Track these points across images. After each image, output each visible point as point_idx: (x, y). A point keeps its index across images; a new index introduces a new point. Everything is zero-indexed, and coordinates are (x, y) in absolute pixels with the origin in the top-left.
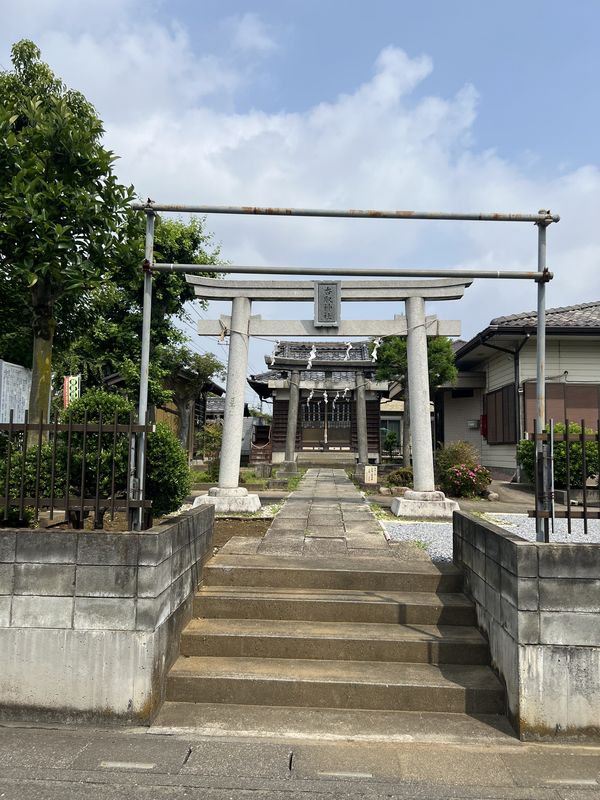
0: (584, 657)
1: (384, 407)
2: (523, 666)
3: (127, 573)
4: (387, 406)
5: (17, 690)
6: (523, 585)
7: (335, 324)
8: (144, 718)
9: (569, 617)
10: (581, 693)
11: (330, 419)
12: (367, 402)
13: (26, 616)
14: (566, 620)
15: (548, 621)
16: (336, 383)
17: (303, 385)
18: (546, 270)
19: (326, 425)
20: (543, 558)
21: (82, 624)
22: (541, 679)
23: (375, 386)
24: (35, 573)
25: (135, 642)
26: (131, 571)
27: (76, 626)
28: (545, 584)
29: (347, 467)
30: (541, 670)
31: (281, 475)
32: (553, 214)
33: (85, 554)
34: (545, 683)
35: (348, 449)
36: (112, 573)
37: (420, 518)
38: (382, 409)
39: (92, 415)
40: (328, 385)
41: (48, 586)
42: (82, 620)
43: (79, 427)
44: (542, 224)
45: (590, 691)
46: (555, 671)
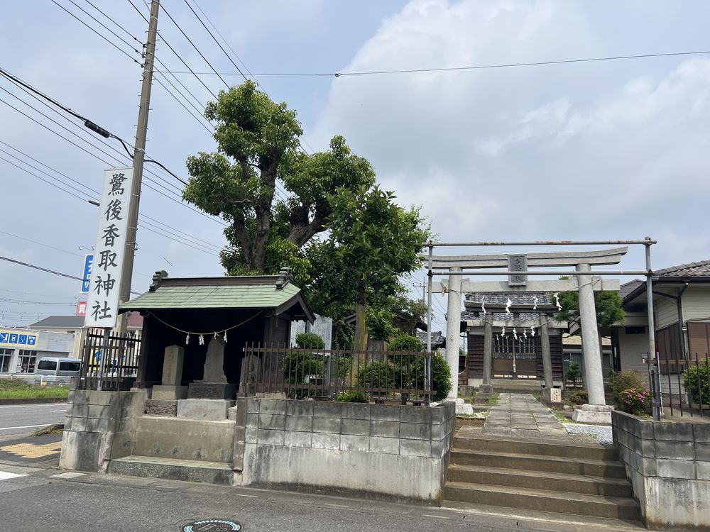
0: (683, 485)
1: (565, 341)
2: (647, 488)
3: (426, 428)
4: (567, 340)
5: (374, 484)
6: (645, 443)
7: (524, 284)
8: (437, 503)
9: (673, 462)
10: (682, 505)
11: (517, 351)
12: (550, 337)
13: (376, 447)
14: (671, 464)
15: (661, 464)
16: (523, 322)
17: (495, 324)
18: (650, 271)
19: (514, 357)
20: (656, 429)
21: (404, 453)
22: (658, 495)
23: (556, 324)
24: (380, 425)
25: (431, 463)
26: (428, 426)
27: (401, 453)
28: (658, 443)
29: (535, 392)
30: (658, 491)
31: (480, 395)
32: (652, 240)
33: (404, 417)
34: (660, 498)
35: (535, 377)
36: (418, 427)
37: (594, 424)
38: (563, 343)
39: (405, 347)
40: (517, 324)
41: (386, 433)
42: (404, 451)
43: (398, 353)
44: (647, 245)
45: (687, 504)
46: (666, 492)
